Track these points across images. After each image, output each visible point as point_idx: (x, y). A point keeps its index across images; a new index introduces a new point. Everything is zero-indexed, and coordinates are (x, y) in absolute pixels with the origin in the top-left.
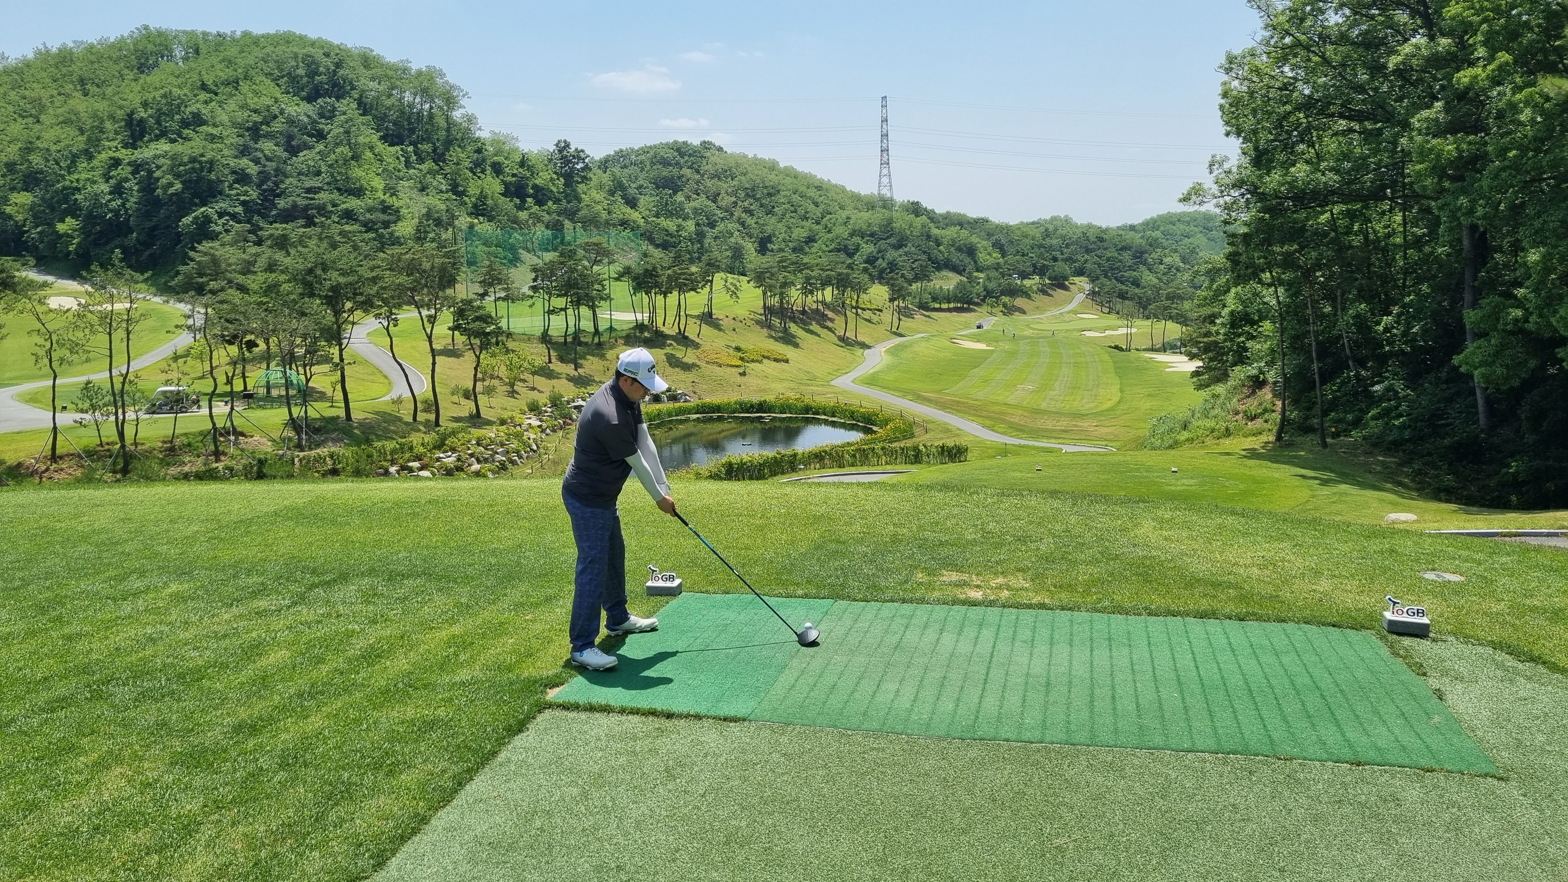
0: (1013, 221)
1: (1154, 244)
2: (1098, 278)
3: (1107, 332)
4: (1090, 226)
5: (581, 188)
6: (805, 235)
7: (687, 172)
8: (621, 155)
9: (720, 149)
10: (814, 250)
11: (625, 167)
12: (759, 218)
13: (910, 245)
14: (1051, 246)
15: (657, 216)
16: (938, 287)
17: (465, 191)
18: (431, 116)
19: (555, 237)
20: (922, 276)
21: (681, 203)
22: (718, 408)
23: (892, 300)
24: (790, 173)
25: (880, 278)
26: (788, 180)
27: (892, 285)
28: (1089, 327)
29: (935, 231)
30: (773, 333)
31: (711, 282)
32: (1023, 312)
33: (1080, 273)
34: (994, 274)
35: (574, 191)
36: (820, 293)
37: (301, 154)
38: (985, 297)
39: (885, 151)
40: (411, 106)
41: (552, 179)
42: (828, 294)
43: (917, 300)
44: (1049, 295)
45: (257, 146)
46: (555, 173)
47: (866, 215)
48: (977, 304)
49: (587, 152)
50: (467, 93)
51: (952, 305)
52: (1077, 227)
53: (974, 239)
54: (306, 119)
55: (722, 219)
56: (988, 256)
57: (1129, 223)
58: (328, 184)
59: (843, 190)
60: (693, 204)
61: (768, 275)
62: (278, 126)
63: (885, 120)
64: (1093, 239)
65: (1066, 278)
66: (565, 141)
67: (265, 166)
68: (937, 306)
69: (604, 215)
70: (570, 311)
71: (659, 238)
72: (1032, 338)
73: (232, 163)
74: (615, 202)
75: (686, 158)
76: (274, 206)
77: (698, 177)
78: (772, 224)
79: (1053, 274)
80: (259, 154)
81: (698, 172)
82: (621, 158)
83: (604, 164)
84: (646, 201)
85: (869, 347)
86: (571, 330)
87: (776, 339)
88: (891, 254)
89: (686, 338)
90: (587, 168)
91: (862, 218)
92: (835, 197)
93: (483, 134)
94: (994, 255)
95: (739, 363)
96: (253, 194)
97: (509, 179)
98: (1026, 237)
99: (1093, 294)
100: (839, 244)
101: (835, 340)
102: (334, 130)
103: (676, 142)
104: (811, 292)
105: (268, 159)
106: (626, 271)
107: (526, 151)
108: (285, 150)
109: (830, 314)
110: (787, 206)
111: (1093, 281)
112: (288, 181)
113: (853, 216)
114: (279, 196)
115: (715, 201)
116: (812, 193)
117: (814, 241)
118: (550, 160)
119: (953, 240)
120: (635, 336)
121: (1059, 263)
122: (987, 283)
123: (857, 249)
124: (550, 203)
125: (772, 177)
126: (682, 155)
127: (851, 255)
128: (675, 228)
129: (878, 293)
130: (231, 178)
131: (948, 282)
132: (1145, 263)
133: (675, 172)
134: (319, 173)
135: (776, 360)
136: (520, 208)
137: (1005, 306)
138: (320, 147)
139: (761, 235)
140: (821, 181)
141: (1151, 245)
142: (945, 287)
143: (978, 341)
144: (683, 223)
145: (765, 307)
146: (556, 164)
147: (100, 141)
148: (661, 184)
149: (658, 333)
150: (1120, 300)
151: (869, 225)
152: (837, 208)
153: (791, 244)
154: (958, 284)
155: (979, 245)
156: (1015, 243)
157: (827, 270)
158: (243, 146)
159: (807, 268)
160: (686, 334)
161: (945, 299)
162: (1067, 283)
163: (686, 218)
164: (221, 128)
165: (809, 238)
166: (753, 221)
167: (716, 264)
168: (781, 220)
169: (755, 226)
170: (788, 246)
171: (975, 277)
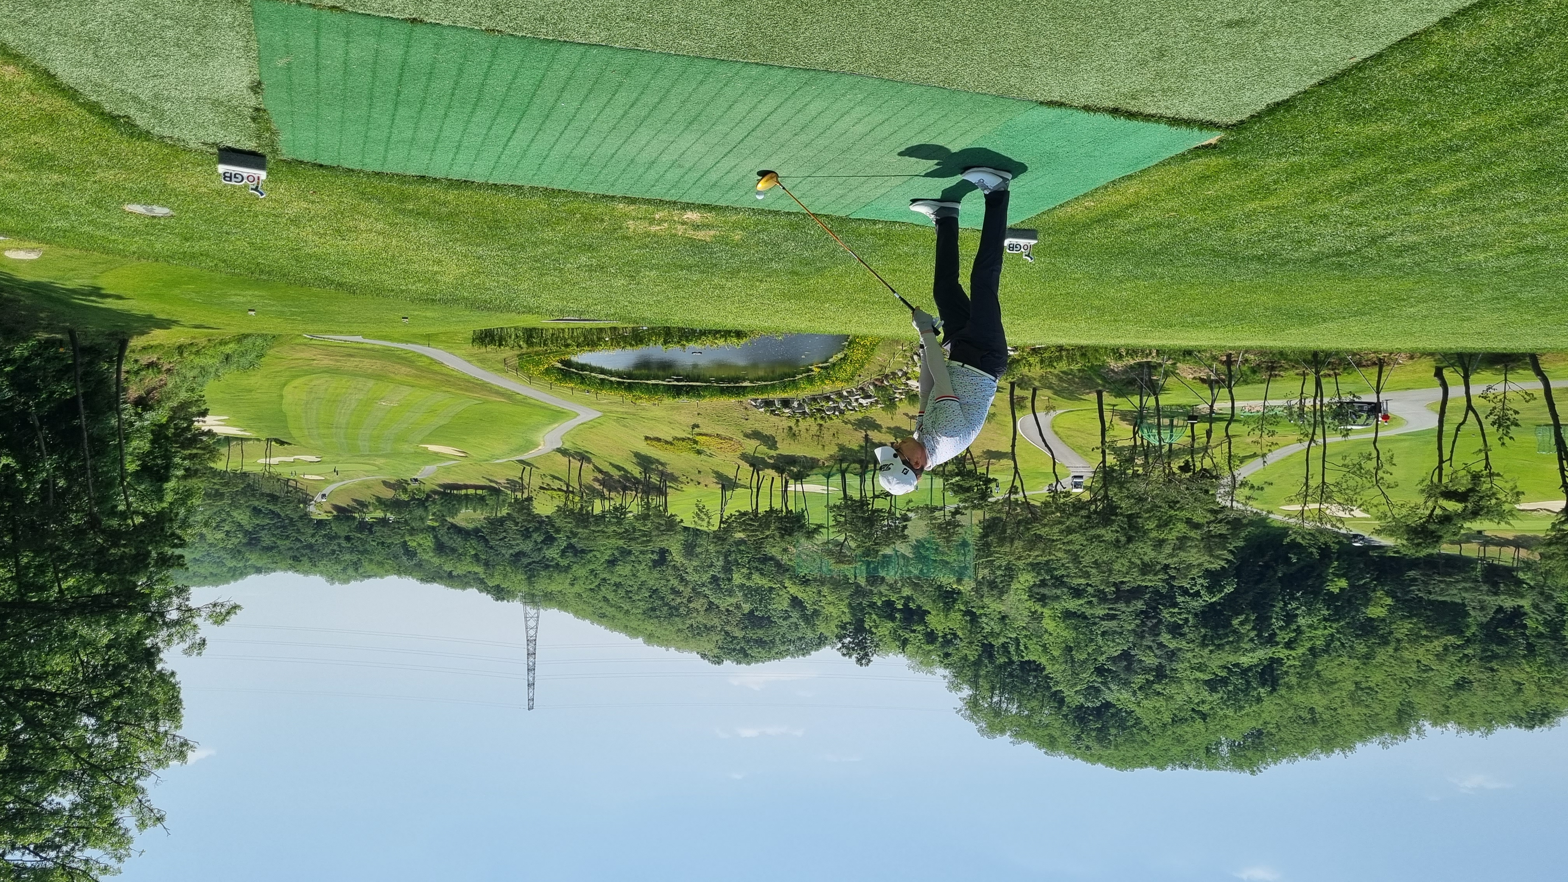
0: (393, 580)
2: (301, 517)
3: (291, 459)
5: (847, 618)
7: (739, 634)
8: (804, 650)
9: (704, 656)
10: (609, 552)
11: (800, 639)
15: (771, 589)
16: (479, 512)
17: (963, 616)
18: (993, 688)
20: (497, 524)
22: (723, 391)
23: (530, 499)
24: (633, 632)
26: (634, 624)
27: (529, 514)
28: (312, 466)
30: (660, 468)
31: (721, 522)
32: (385, 483)
35: (854, 615)
39: (531, 654)
40: (1010, 700)
41: (877, 627)
46: (872, 633)
47: (554, 587)
48: (435, 492)
51: (463, 492)
53: (436, 561)
54: (1112, 686)
56: (423, 543)
59: (576, 613)
60: (733, 600)
61: (662, 528)
62: (1139, 680)
65: (336, 518)
68: (479, 492)
71: (770, 567)
72: (376, 456)
74: (814, 604)
77: (728, 628)
78: (652, 579)
82: (804, 647)
83: (821, 641)
85: (559, 450)
87: (658, 461)
88: (527, 546)
91: (558, 584)
93: (941, 671)
97: (920, 628)
99: (306, 500)
100: (582, 558)
101: (594, 460)
103: (749, 663)
106: (811, 534)
107: (901, 656)
110: (636, 598)
113: (567, 585)
116: (610, 611)
117: (609, 562)
118: (877, 646)
119: (460, 560)
120: (804, 467)
122: (424, 514)
124: (879, 603)
125: (650, 628)
126: (743, 651)
127: (571, 546)
130: (1186, 630)
133: (750, 634)
135: (658, 440)
137: (405, 490)
139: (664, 568)
142: (470, 511)
143: (436, 453)
144: (745, 581)
145: (666, 495)
146: (872, 642)
147: (1303, 665)
148: (764, 622)
149: (780, 470)
150: (275, 493)
151: (550, 578)
152: (584, 596)
153: (633, 558)
154: (456, 514)
155: (431, 554)
156: (391, 556)
157: (598, 531)
158: (1171, 661)
159: (619, 534)
160: (752, 469)
161: (471, 499)
162: (335, 513)
163: (742, 586)
164: (1192, 678)
165: (614, 565)
166: (672, 582)
167: (715, 540)
168: (643, 583)
169: (670, 578)
170: (637, 557)
171: (436, 521)
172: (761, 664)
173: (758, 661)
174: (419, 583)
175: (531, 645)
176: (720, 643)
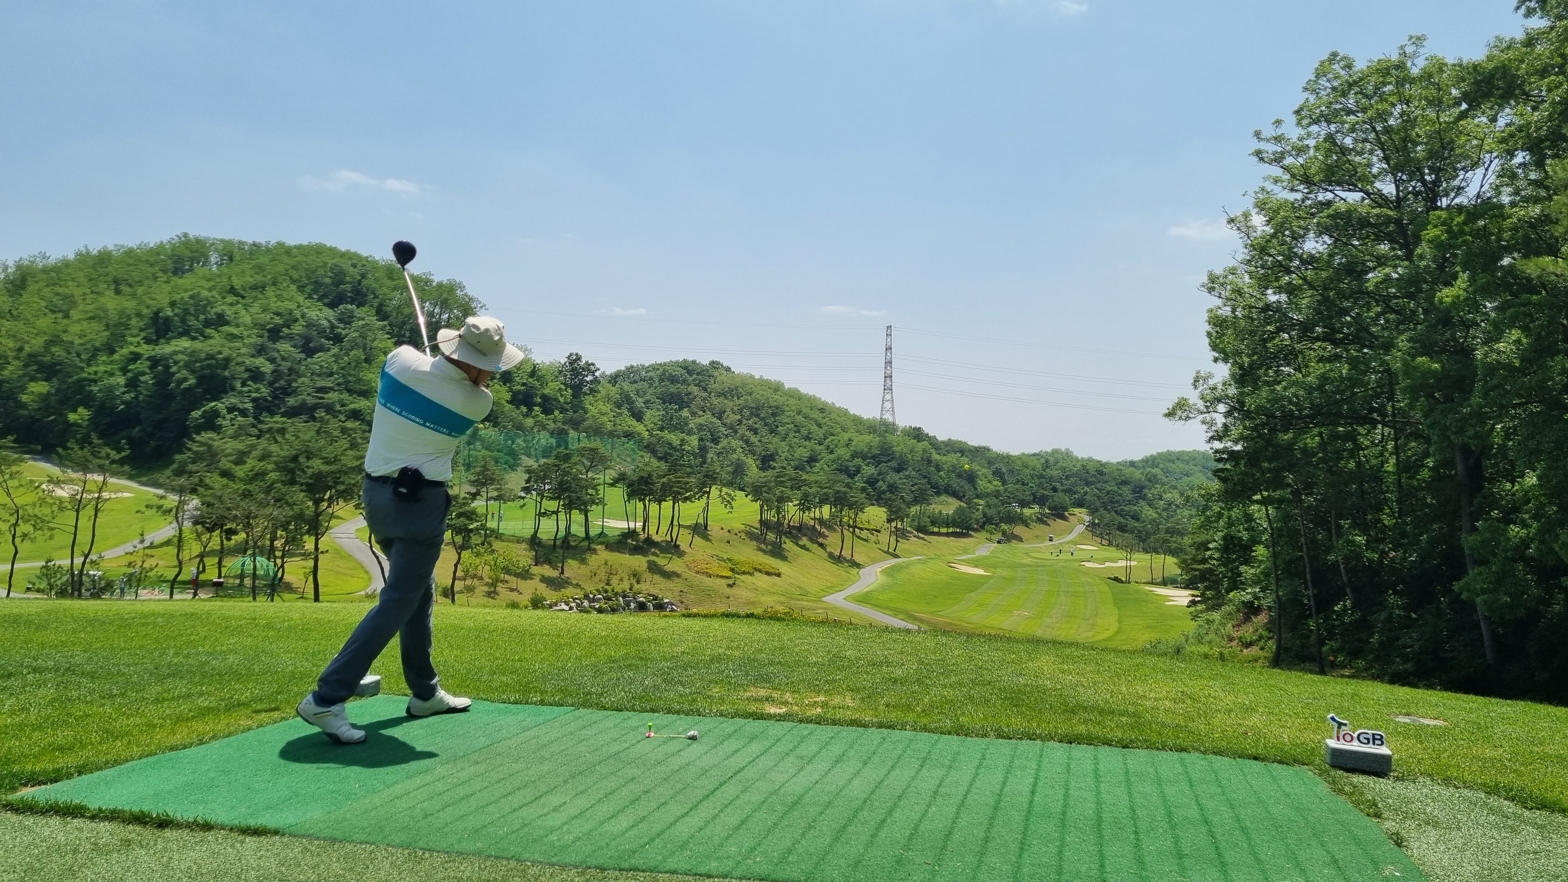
0: (1015, 452)
1: (1153, 480)
2: (1097, 510)
3: (1107, 564)
4: (1090, 460)
5: (589, 399)
6: (808, 455)
7: (695, 390)
8: (631, 370)
9: (728, 369)
10: (815, 470)
11: (635, 382)
12: (762, 436)
13: (910, 469)
14: (1051, 477)
15: (662, 429)
16: (937, 511)
19: (559, 445)
20: (920, 498)
21: (687, 418)
23: (889, 521)
24: (794, 394)
25: (879, 500)
26: (792, 402)
27: (890, 506)
28: (1088, 557)
29: (936, 457)
30: (765, 547)
31: (709, 493)
32: (1022, 540)
33: (1080, 504)
34: (994, 501)
35: (581, 402)
36: (817, 510)
37: (316, 356)
38: (984, 524)
39: (888, 377)
40: (431, 315)
41: (560, 389)
42: (826, 511)
43: (916, 523)
44: (1048, 525)
45: (275, 346)
46: (565, 384)
47: (868, 438)
48: (976, 530)
49: (597, 366)
50: (484, 305)
51: (951, 530)
52: (1077, 460)
53: (975, 467)
54: (325, 324)
55: (726, 436)
56: (987, 484)
57: (1129, 459)
58: (339, 384)
59: (846, 413)
60: (698, 420)
61: (764, 489)
62: (297, 329)
63: (889, 349)
64: (1093, 473)
65: (1065, 509)
66: (577, 354)
67: (280, 365)
68: (936, 530)
69: (609, 426)
70: (562, 516)
71: (662, 451)
72: (1030, 566)
73: (249, 361)
74: (621, 414)
75: (695, 376)
76: (285, 403)
77: (705, 394)
78: (775, 443)
79: (1053, 504)
80: (276, 355)
81: (705, 390)
82: (631, 374)
83: (614, 379)
84: (652, 416)
85: (862, 567)
86: (562, 533)
87: (767, 553)
88: (892, 477)
89: (677, 547)
90: (596, 381)
91: (864, 441)
92: (838, 419)
94: (995, 483)
95: (730, 574)
96: (265, 391)
97: (518, 387)
98: (1027, 467)
99: (1093, 526)
100: (841, 464)
101: (829, 557)
102: (351, 334)
103: (685, 361)
104: (809, 509)
105: (283, 359)
106: (621, 478)
107: (538, 361)
108: (302, 352)
109: (827, 533)
110: (790, 426)
111: (1093, 513)
112: (300, 380)
113: (856, 439)
114: (289, 394)
115: (720, 418)
116: (815, 415)
117: (816, 461)
118: (560, 372)
119: (953, 467)
120: (625, 543)
121: (1060, 494)
122: (987, 510)
123: (858, 470)
124: (557, 413)
125: (777, 397)
126: (690, 373)
127: (851, 476)
128: (678, 442)
129: (875, 514)
130: (246, 375)
131: (948, 507)
132: (1144, 498)
133: (683, 388)
134: (331, 374)
135: (768, 574)
136: (526, 416)
137: (1004, 533)
138: (335, 350)
139: (764, 453)
140: (825, 404)
141: (1150, 481)
142: (944, 512)
143: (976, 566)
144: (687, 438)
145: (761, 521)
146: (565, 375)
147: (124, 336)
148: (668, 399)
149: (649, 542)
150: (1120, 533)
151: (871, 448)
152: (839, 430)
153: (792, 463)
154: (958, 509)
155: (980, 473)
156: (1016, 473)
157: (826, 488)
158: (261, 345)
159: (806, 485)
160: (678, 543)
161: (944, 523)
162: (1066, 514)
163: (690, 433)
164: (242, 329)
165: (810, 457)
166: (756, 439)
167: (715, 476)
168: (784, 439)
169: (758, 443)
170: (789, 464)
171: (975, 503)
172: (674, 360)
173: (676, 362)
174: (991, 447)
175: (888, 385)
176: (712, 381)
